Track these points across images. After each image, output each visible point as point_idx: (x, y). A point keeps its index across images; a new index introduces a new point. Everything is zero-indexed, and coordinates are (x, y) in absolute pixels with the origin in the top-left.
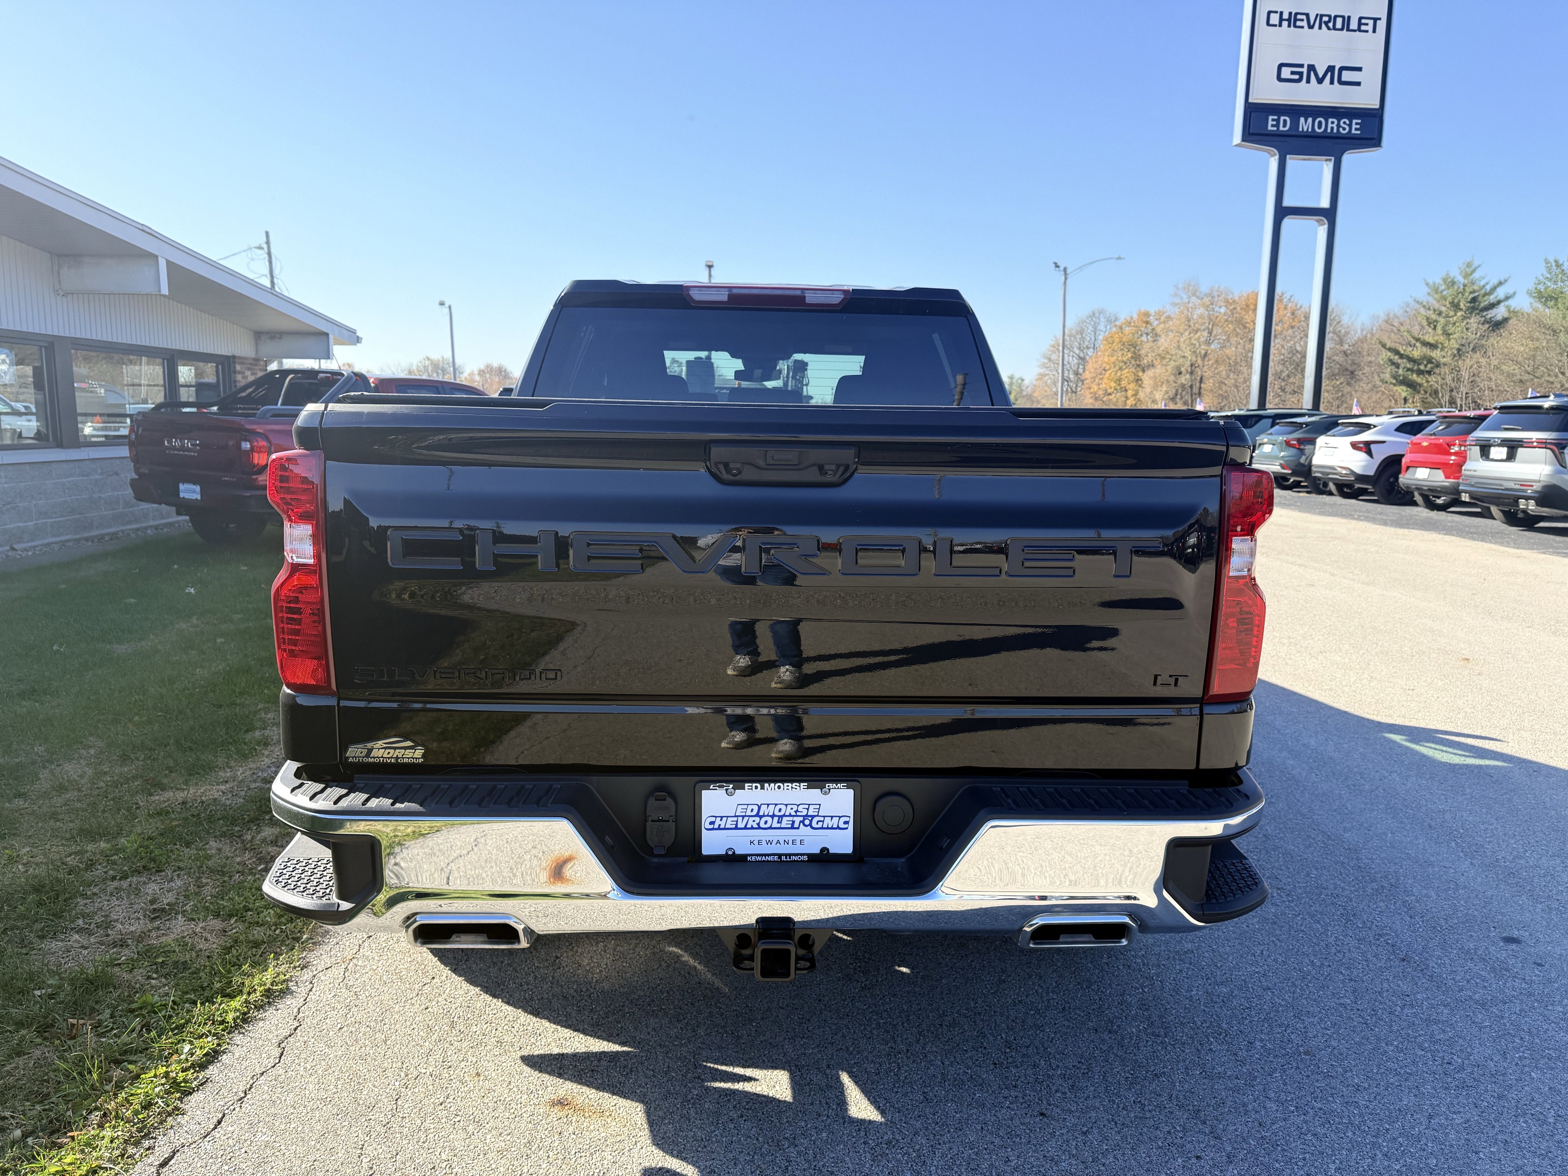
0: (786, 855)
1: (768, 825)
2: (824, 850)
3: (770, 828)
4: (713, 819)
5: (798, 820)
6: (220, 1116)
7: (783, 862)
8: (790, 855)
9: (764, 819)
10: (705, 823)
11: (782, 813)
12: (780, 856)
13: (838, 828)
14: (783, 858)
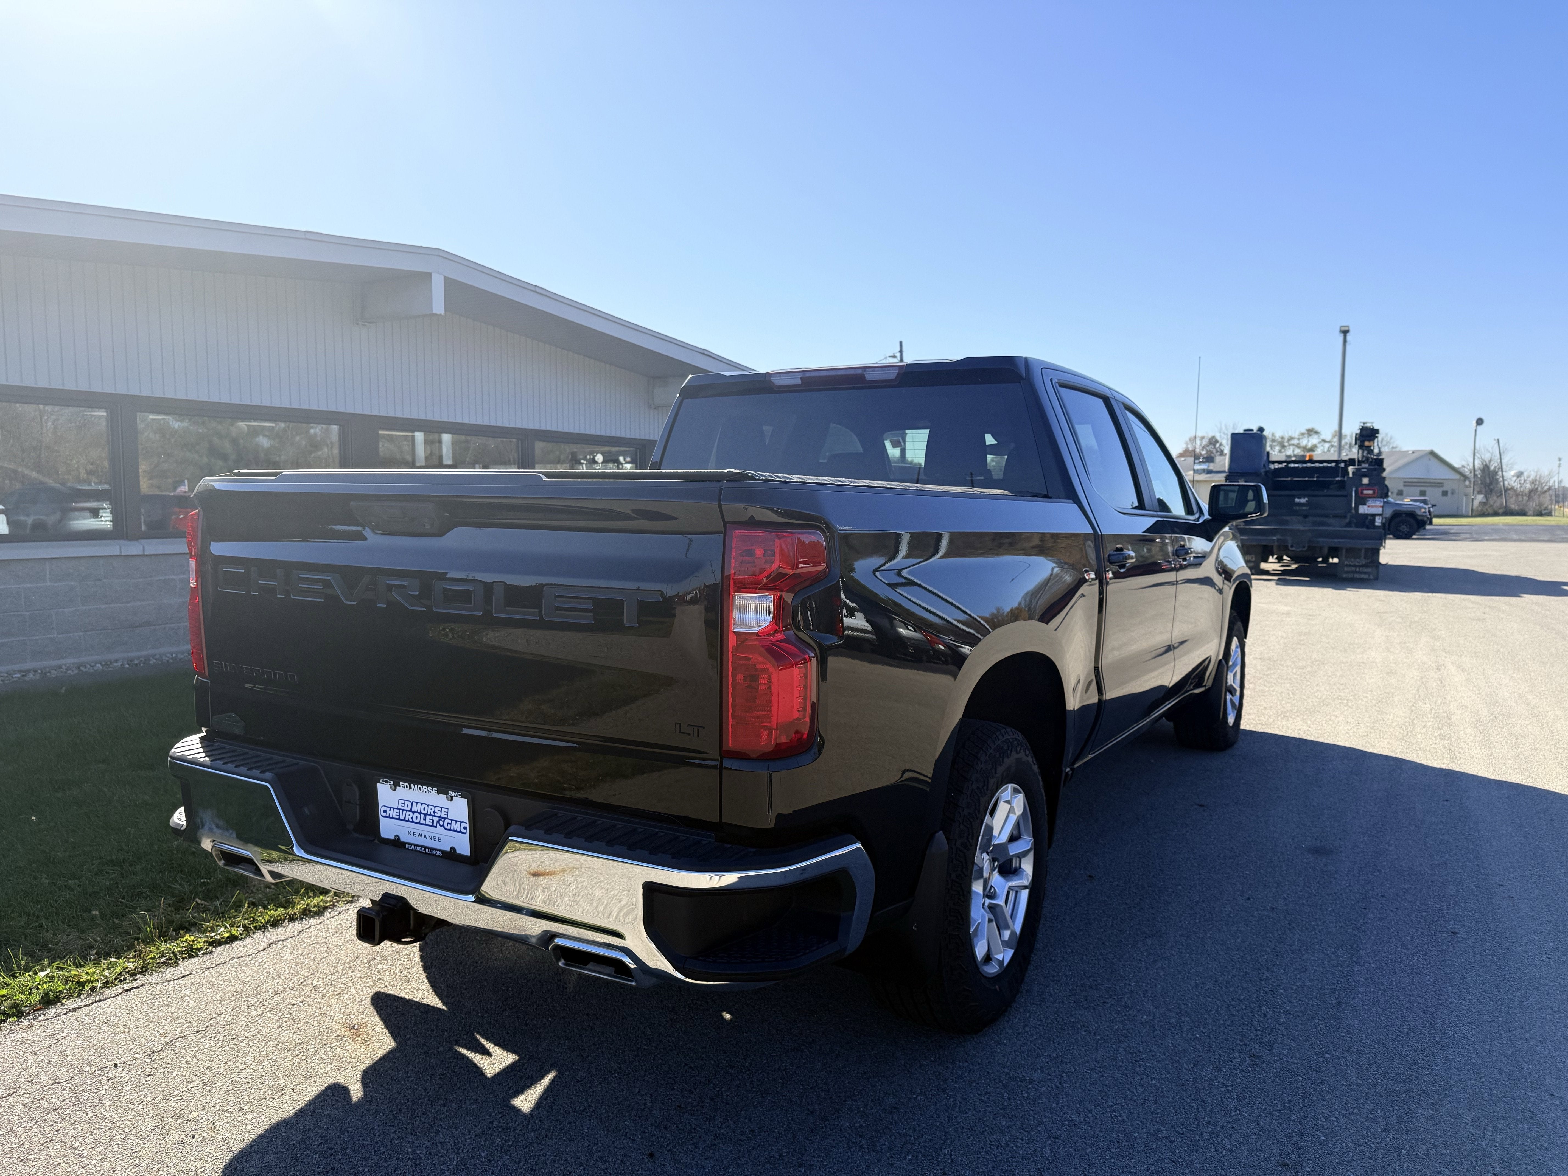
0: (429, 848)
1: (418, 821)
2: (453, 849)
3: (419, 823)
4: (385, 808)
5: (436, 819)
6: (188, 973)
7: (426, 853)
8: (431, 849)
9: (416, 815)
10: (381, 810)
11: (425, 812)
12: (425, 848)
13: (460, 832)
14: (427, 850)
